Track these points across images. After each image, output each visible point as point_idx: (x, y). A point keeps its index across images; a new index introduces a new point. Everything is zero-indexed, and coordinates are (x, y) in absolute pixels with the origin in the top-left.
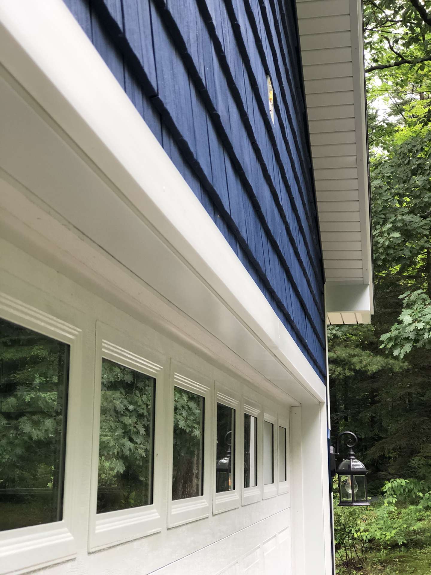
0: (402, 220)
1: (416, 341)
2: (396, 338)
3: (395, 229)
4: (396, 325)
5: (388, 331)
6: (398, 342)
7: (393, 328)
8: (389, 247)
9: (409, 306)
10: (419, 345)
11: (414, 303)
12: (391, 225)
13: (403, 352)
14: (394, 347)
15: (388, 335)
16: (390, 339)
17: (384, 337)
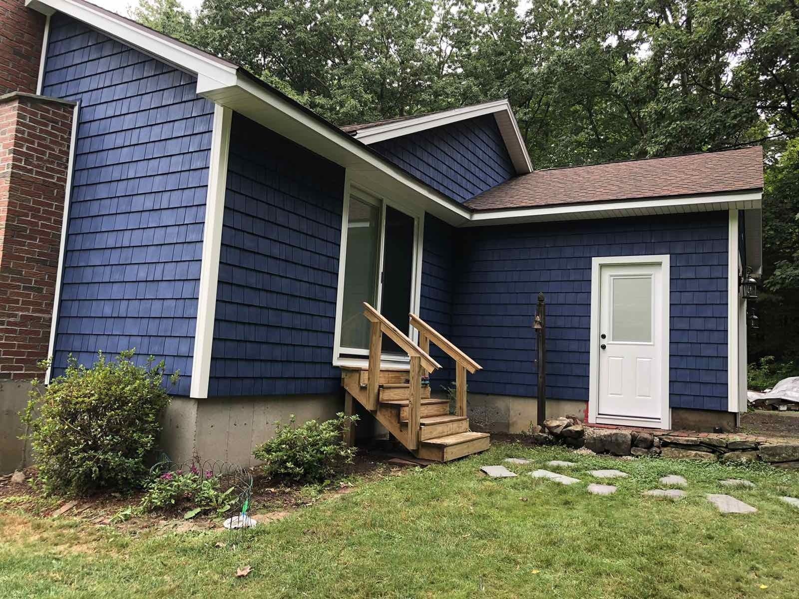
0: (775, 225)
1: (782, 284)
2: (772, 282)
3: (771, 229)
4: (772, 277)
5: (768, 279)
6: (773, 284)
7: (771, 278)
8: (767, 238)
9: (779, 268)
10: (784, 285)
11: (782, 266)
12: (769, 228)
13: (775, 289)
14: (770, 287)
15: (768, 281)
16: (769, 283)
17: (766, 282)
